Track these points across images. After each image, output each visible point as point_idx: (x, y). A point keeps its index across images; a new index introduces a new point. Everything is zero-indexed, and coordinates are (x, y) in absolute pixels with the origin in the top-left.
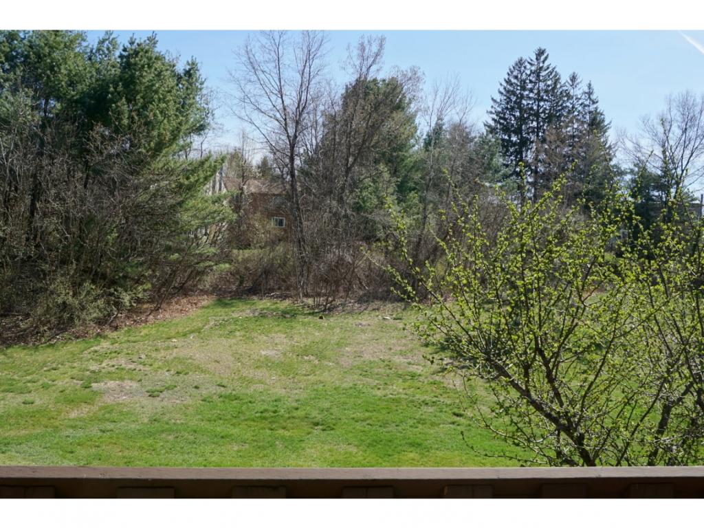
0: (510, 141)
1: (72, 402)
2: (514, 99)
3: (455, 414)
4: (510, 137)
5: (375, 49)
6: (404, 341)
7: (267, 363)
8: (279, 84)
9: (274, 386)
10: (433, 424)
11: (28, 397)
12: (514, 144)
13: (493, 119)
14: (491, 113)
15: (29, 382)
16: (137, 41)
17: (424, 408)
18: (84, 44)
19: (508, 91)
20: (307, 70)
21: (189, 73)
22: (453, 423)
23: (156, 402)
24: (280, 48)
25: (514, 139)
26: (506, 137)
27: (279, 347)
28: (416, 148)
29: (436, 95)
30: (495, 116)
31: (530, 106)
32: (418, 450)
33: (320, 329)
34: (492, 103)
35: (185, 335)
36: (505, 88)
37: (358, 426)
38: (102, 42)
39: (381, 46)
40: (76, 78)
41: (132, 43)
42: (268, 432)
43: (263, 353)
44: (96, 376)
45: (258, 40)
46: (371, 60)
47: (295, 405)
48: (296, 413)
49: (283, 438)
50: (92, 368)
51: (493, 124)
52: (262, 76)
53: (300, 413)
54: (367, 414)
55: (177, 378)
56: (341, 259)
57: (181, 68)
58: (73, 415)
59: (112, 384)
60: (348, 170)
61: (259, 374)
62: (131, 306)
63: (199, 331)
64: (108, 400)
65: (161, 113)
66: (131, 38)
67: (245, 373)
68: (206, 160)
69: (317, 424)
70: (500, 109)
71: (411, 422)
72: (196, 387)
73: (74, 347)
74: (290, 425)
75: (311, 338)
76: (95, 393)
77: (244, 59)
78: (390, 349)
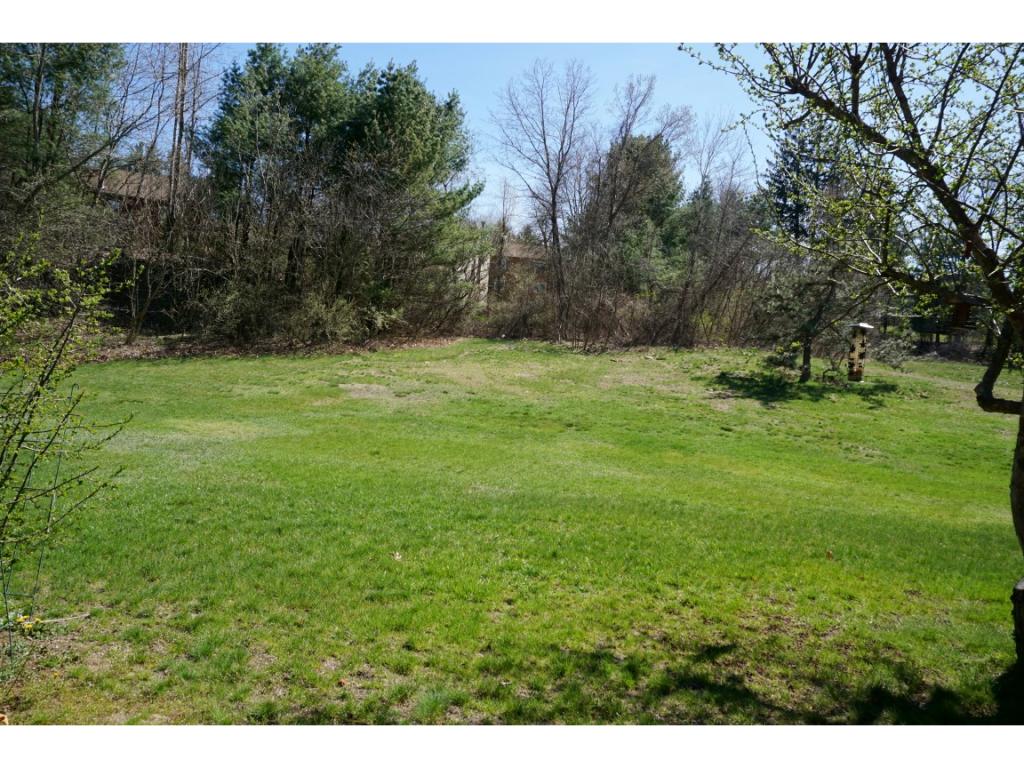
0: (785, 205)
1: (317, 395)
2: (791, 160)
3: (722, 428)
4: (785, 200)
5: (643, 88)
6: (667, 375)
7: (522, 382)
8: (541, 127)
9: (529, 396)
10: (698, 434)
11: (274, 389)
12: (789, 209)
13: (768, 182)
14: (765, 176)
15: (278, 379)
16: (395, 68)
17: (688, 422)
18: (345, 74)
19: (785, 152)
20: (571, 111)
21: (450, 106)
22: (721, 435)
23: (402, 400)
24: (545, 90)
25: (789, 202)
26: (781, 202)
27: (534, 371)
28: (683, 204)
29: (708, 131)
30: (769, 179)
31: (809, 168)
32: (682, 451)
33: (578, 361)
34: (767, 166)
35: (438, 359)
36: (781, 150)
37: (615, 430)
38: (363, 74)
39: (650, 88)
40: (336, 106)
41: (391, 68)
42: (517, 428)
43: (517, 375)
44: (344, 380)
45: (521, 83)
46: (639, 100)
47: (548, 410)
48: (547, 416)
49: (533, 433)
50: (340, 374)
51: (766, 187)
52: (525, 121)
53: (554, 416)
54: (625, 421)
55: (426, 385)
56: (602, 305)
57: (441, 99)
58: (316, 404)
59: (358, 386)
60: (612, 217)
61: (512, 389)
62: (384, 327)
63: (453, 357)
64: (354, 396)
65: (418, 135)
66: (390, 64)
67: (497, 387)
68: (465, 189)
69: (571, 425)
70: (774, 172)
71: (673, 431)
72: (445, 392)
73: (325, 360)
74: (541, 424)
75: (567, 367)
76: (342, 391)
77: (507, 102)
78: (652, 379)
